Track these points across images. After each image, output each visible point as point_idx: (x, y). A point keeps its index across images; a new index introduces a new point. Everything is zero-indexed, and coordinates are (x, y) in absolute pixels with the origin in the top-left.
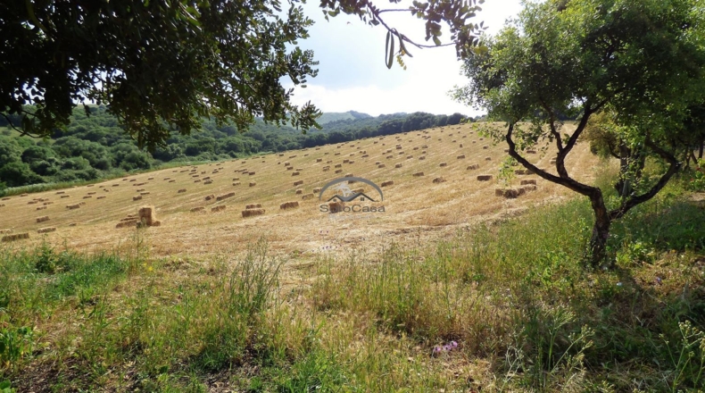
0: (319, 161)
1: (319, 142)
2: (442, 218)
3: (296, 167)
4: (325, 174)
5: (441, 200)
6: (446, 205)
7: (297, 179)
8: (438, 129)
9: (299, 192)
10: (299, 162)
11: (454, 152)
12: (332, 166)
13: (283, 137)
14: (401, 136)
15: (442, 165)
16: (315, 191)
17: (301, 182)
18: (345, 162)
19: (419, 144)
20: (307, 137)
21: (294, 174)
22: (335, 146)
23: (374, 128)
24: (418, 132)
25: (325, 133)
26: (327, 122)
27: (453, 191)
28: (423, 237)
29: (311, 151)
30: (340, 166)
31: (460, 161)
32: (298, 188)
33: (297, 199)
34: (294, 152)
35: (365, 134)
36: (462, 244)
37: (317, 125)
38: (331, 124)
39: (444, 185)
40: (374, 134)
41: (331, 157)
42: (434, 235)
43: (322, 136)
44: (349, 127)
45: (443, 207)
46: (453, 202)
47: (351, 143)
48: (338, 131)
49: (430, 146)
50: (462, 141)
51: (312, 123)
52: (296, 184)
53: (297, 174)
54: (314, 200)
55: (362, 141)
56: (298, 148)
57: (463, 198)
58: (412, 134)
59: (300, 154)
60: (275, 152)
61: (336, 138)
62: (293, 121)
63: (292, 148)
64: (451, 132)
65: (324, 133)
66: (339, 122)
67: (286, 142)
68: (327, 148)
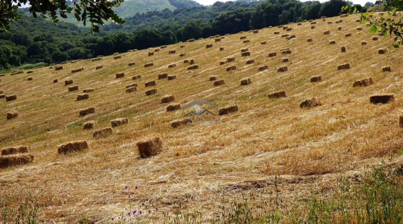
0: (119, 76)
1: (119, 46)
2: (316, 163)
3: (83, 86)
4: (130, 97)
5: (315, 135)
6: (321, 142)
7: (84, 105)
8: (307, 24)
9: (89, 127)
10: (88, 78)
11: (333, 58)
12: (141, 84)
13: (61, 40)
14: (249, 35)
15: (314, 80)
16: (115, 125)
17: (91, 111)
18: (161, 77)
19: (278, 48)
20: (100, 38)
21: (80, 98)
22: (145, 52)
23: (206, 23)
24: (276, 29)
25: (129, 32)
26: (131, 14)
27: (333, 121)
28: (286, 194)
29: (107, 61)
30: (153, 84)
31: (343, 74)
32: (86, 120)
33: (85, 137)
34: (79, 64)
35: (191, 33)
36: (349, 203)
37: (116, 18)
38: (138, 18)
39: (317, 112)
40: (206, 33)
41: (140, 70)
42: (303, 190)
43: (123, 37)
44: (166, 22)
45: (318, 145)
46: (332, 138)
47: (170, 47)
48: (149, 29)
49: (295, 51)
50: (345, 43)
51: (109, 14)
52: (83, 113)
53: (85, 97)
54: (112, 138)
55: (187, 44)
56: (84, 57)
57: (349, 131)
58: (266, 33)
59: (89, 66)
60: (48, 63)
61: (146, 40)
62: (78, 11)
63: (76, 57)
64: (327, 28)
65: (126, 33)
66: (150, 14)
67: (66, 47)
68: (132, 55)
